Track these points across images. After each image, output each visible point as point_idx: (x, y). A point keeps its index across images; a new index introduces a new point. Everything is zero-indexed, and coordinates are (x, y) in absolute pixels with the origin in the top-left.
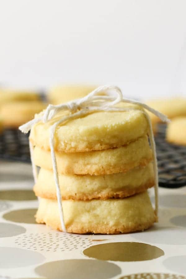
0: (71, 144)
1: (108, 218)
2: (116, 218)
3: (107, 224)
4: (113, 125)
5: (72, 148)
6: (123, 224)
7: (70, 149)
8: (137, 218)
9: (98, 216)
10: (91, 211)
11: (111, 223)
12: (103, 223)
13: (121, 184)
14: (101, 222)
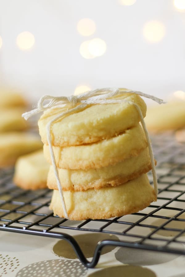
0: (63, 139)
1: (104, 204)
2: (111, 204)
3: (104, 210)
4: (99, 119)
5: (65, 142)
6: (118, 209)
7: (63, 144)
8: (131, 202)
9: (95, 203)
10: (89, 199)
11: (107, 209)
12: (100, 209)
13: (112, 174)
14: (98, 209)
